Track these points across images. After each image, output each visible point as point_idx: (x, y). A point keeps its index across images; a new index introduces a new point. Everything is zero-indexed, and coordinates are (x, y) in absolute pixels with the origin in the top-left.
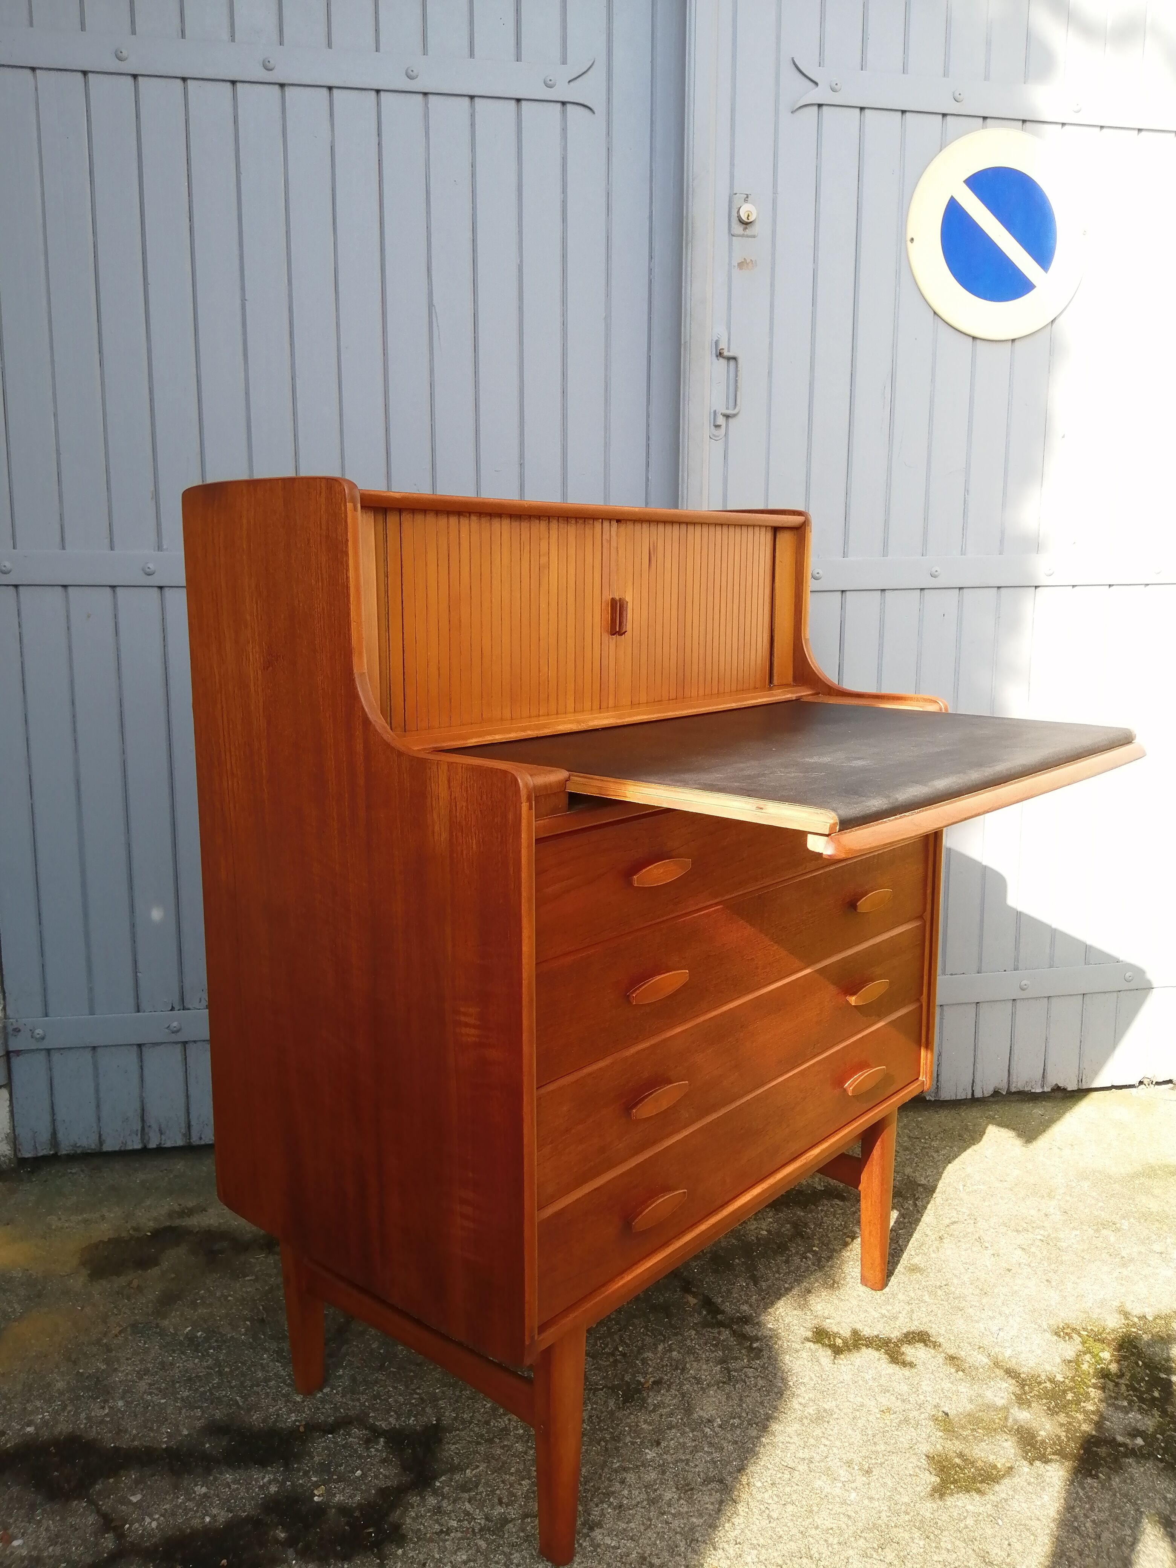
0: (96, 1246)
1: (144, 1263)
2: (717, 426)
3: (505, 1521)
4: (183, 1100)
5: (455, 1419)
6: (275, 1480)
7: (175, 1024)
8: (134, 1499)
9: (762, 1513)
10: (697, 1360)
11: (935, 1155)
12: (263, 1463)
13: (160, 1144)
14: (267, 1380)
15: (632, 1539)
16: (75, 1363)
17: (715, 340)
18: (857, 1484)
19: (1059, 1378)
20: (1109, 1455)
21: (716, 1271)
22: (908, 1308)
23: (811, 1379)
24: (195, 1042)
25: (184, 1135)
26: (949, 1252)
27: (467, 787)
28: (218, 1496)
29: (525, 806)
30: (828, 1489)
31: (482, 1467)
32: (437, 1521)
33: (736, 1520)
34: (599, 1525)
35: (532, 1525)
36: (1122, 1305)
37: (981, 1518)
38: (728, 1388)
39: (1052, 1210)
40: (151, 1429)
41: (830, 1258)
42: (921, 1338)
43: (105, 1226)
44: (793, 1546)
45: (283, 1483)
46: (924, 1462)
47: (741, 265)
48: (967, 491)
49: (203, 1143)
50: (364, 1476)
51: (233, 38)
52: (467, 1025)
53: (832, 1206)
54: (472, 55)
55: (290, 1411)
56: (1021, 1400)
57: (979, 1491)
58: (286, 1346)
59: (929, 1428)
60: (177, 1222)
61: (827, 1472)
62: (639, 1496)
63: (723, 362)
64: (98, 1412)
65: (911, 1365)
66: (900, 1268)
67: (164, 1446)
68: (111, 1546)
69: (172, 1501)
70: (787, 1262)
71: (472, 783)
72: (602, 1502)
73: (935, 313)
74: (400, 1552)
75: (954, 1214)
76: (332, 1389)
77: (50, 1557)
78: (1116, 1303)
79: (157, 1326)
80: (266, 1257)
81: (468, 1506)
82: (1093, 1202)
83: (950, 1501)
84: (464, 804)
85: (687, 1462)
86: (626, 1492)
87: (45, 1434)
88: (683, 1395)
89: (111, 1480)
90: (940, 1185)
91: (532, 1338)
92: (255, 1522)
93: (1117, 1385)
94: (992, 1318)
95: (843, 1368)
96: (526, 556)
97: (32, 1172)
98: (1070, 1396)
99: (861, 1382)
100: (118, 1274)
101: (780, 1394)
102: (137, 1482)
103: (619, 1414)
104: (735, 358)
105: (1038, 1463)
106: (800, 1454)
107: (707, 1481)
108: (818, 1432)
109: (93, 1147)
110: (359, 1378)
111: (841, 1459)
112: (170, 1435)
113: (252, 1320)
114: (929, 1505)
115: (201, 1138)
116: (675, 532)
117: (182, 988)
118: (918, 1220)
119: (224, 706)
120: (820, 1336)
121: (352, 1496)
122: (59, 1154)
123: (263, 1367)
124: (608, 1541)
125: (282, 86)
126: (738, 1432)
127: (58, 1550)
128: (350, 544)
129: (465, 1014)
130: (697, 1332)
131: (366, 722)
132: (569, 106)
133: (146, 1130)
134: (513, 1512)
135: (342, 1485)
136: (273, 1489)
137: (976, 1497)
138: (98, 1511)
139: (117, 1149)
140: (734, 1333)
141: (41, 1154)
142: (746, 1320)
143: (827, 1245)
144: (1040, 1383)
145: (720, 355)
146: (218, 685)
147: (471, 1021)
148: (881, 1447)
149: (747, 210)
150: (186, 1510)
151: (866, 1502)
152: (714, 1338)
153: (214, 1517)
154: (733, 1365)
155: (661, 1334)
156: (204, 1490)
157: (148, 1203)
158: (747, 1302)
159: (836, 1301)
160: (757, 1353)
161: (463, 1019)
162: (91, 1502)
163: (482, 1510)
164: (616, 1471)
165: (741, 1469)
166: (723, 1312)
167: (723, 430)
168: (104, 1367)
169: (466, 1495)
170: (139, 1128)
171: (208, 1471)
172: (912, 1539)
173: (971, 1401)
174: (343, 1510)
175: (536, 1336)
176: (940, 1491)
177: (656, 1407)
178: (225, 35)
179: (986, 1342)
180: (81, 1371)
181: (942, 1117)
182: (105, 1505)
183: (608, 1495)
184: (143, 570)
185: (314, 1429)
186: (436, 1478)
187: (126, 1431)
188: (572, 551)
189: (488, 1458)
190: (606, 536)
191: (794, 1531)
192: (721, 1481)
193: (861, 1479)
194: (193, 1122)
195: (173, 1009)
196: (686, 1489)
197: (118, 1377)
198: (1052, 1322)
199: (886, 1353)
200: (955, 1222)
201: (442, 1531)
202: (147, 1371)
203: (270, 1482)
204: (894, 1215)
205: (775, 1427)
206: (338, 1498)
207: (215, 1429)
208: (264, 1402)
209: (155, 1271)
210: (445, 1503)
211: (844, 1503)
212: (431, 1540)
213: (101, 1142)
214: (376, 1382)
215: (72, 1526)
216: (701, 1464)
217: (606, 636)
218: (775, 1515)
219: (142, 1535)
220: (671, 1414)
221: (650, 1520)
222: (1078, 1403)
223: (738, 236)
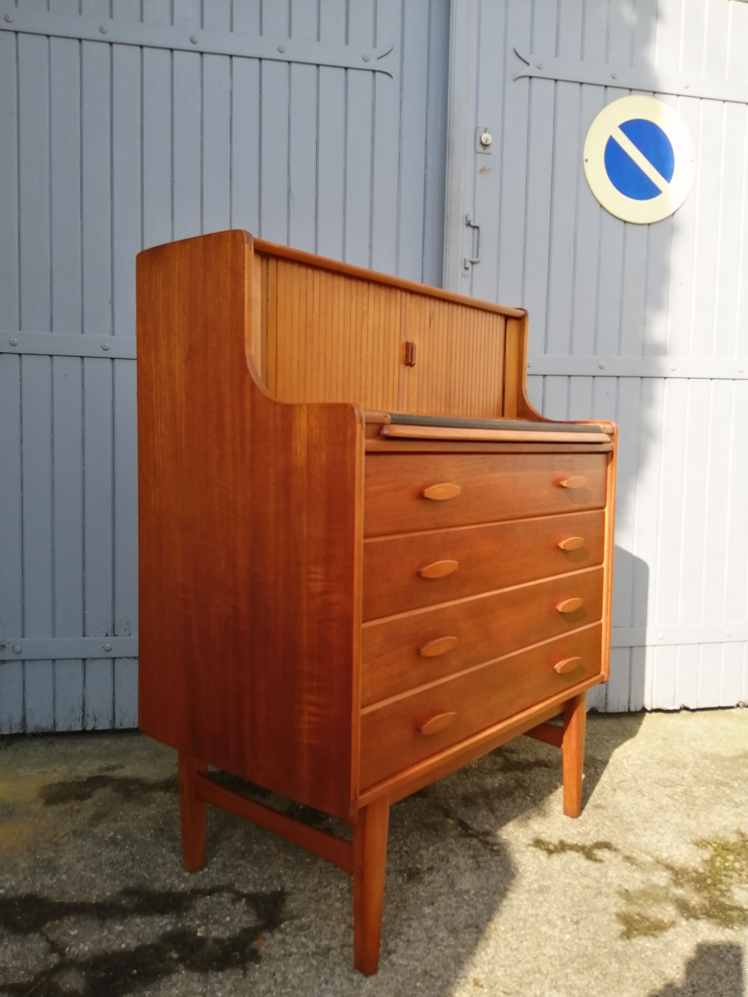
0: (50, 786)
1: (82, 797)
2: (467, 269)
3: (329, 949)
4: (110, 696)
5: (294, 888)
6: (170, 923)
7: (108, 645)
8: (73, 933)
9: (506, 946)
10: (456, 855)
11: (607, 744)
12: (162, 912)
13: (94, 727)
14: (164, 864)
15: (418, 960)
16: (34, 853)
17: (465, 215)
18: (570, 929)
19: (701, 870)
20: (739, 916)
21: (465, 806)
22: (596, 828)
23: (534, 868)
24: (121, 658)
25: (110, 722)
26: (620, 798)
27: (320, 419)
28: (131, 931)
29: (358, 426)
30: (550, 932)
31: (313, 916)
32: (283, 948)
33: (488, 950)
34: (395, 952)
35: (350, 952)
36: (739, 829)
37: (656, 951)
38: (478, 872)
39: (686, 775)
40: (85, 892)
41: (541, 800)
42: (606, 845)
43: (56, 775)
44: (529, 966)
45: (176, 924)
46: (614, 917)
47: (482, 171)
48: (621, 316)
49: (123, 727)
50: (232, 921)
51: (172, 23)
52: (315, 580)
53: (541, 771)
54: (318, 39)
55: (180, 883)
56: (677, 883)
57: (653, 935)
58: (178, 844)
59: (616, 898)
60: (104, 773)
61: (549, 922)
62: (421, 935)
63: (470, 229)
64: (48, 880)
65: (601, 861)
66: (588, 806)
67: (94, 902)
68: (56, 961)
69: (99, 934)
70: (513, 801)
71: (323, 415)
72: (396, 938)
73: (601, 206)
74: (257, 966)
75: (622, 776)
76: (209, 869)
77: (13, 967)
78: (735, 828)
79: (90, 832)
80: (165, 794)
81: (303, 940)
82: (713, 771)
83: (634, 941)
84: (318, 430)
85: (453, 915)
86: (412, 932)
87: (12, 894)
88: (448, 876)
89: (57, 922)
90: (611, 760)
91: (356, 797)
92: (156, 948)
93: (740, 875)
94: (653, 835)
95: (555, 862)
96: (354, 303)
97: (8, 745)
98: (709, 881)
99: (567, 870)
100: (64, 803)
101: (513, 876)
102: (75, 923)
103: (405, 887)
104: (477, 227)
105: (692, 920)
106: (530, 911)
107: (467, 926)
108: (541, 898)
109: (49, 728)
110: (228, 863)
111: (558, 915)
112: (98, 896)
113: (155, 829)
114: (620, 943)
115: (121, 724)
116: (446, 307)
117: (114, 622)
118: (598, 780)
119: (158, 390)
120: (538, 843)
121: (223, 933)
122: (26, 733)
123: (162, 857)
124: (401, 961)
125: (202, 53)
126: (487, 898)
127: (19, 963)
128: (246, 270)
129: (315, 573)
130: (456, 840)
131: (253, 386)
132: (377, 73)
133: (85, 717)
134: (334, 944)
135: (216, 926)
136: (169, 928)
137: (652, 939)
138: (48, 940)
139: (65, 730)
140: (480, 841)
141: (14, 732)
142: (488, 833)
143: (540, 792)
144: (688, 873)
145: (468, 224)
146: (154, 376)
147: (319, 577)
148: (585, 908)
149: (486, 137)
150: (109, 940)
151: (577, 941)
152: (467, 844)
153: (128, 945)
154: (480, 859)
155: (431, 840)
156: (121, 928)
157: (86, 762)
158: (488, 823)
159: (548, 824)
160: (497, 853)
161: (313, 576)
162: (42, 934)
163: (313, 941)
164: (405, 920)
165: (490, 920)
166: (472, 829)
167: (470, 271)
168: (53, 855)
169: (302, 933)
170: (81, 717)
171: (124, 917)
172: (611, 963)
173: (642, 882)
174: (217, 941)
175: (358, 796)
176: (627, 935)
177: (430, 883)
178: (168, 21)
179: (650, 849)
180: (38, 857)
181: (610, 723)
182: (52, 937)
183: (400, 934)
184: (102, 347)
185: (197, 893)
186: (281, 922)
187: (68, 893)
188: (383, 306)
189: (317, 911)
190: (404, 301)
191: (528, 958)
192: (477, 927)
193: (573, 927)
194: (117, 714)
195: (107, 635)
196: (453, 931)
197: (63, 861)
198: (693, 838)
199: (584, 853)
200: (622, 782)
201: (286, 955)
202: (83, 858)
203: (167, 924)
204: (583, 776)
205: (511, 895)
206: (214, 934)
207: (128, 892)
208: (163, 876)
209: (88, 802)
210: (288, 938)
211: (561, 941)
212: (278, 960)
213: (55, 725)
214: (239, 866)
215: (28, 948)
216: (462, 917)
217: (402, 366)
218: (514, 947)
219: (78, 955)
220: (441, 887)
221: (429, 949)
222: (715, 885)
223: (480, 153)
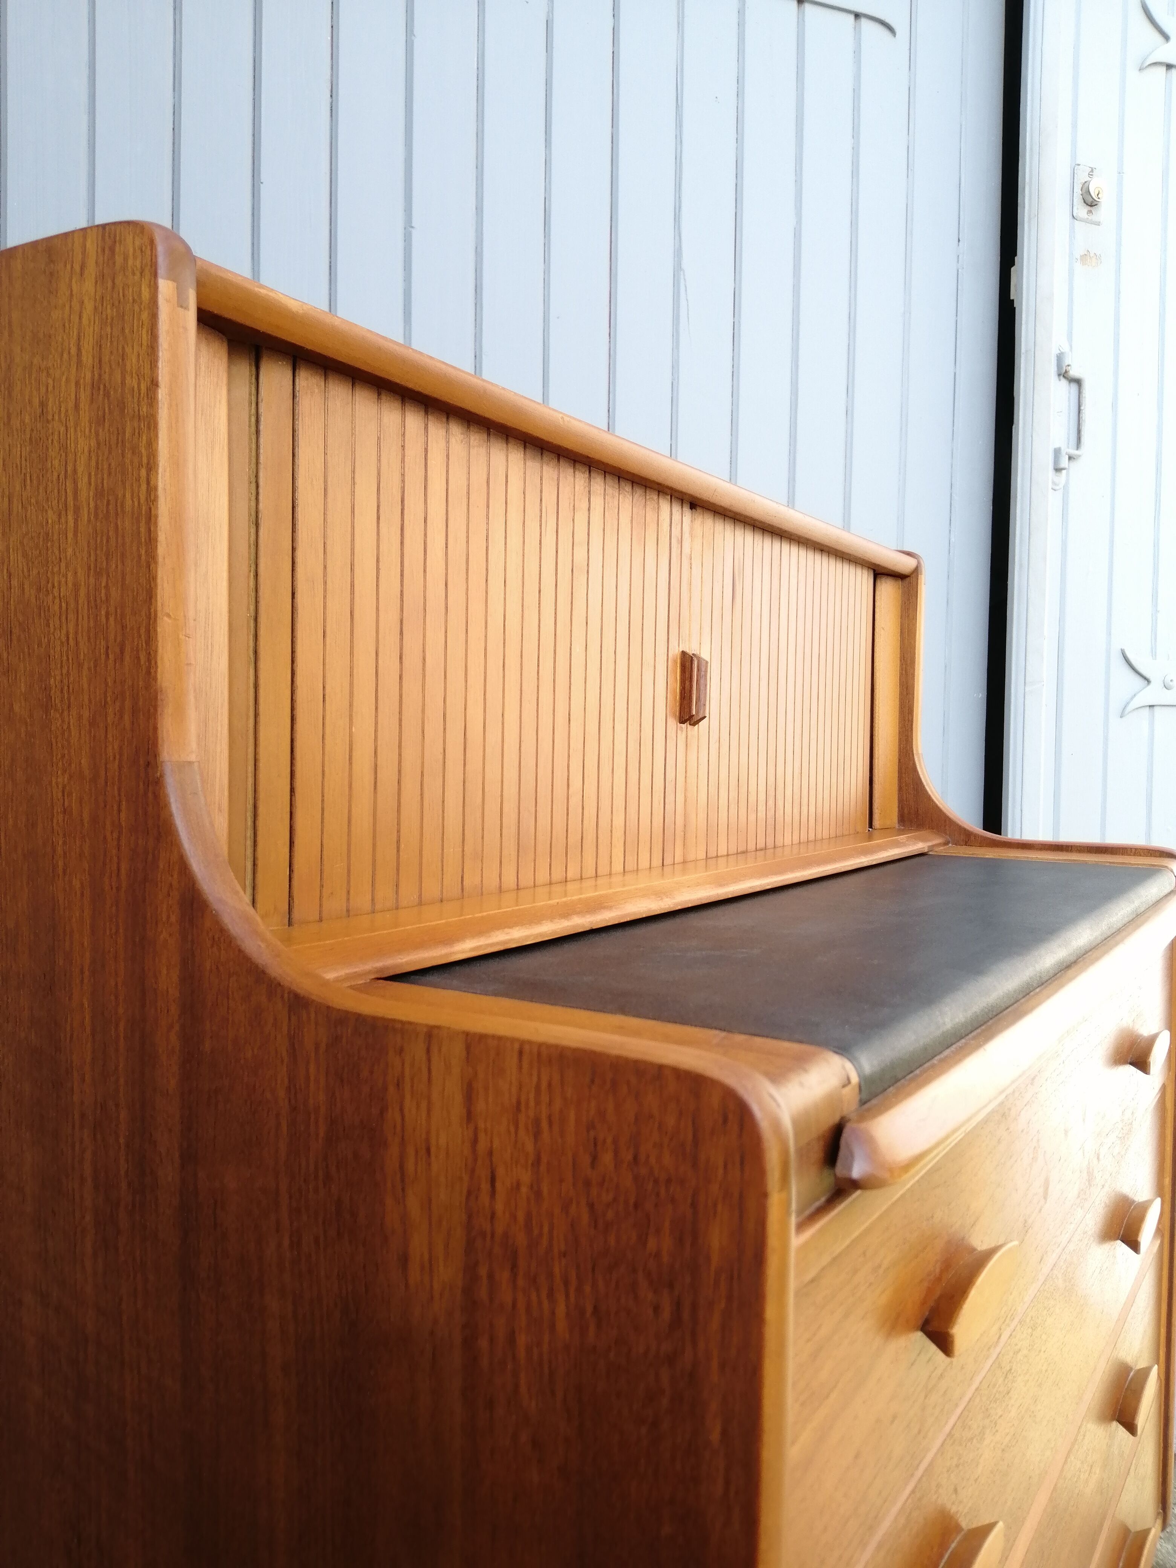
2: (1059, 470)
17: (1056, 353)
27: (537, 1122)
47: (1084, 258)
63: (1064, 382)
71: (558, 1104)
84: (526, 1177)
104: (1078, 382)
132: (864, 21)
145: (1063, 374)
149: (1097, 186)
167: (1064, 477)
190: (676, 531)
217: (673, 723)
223: (1081, 220)
